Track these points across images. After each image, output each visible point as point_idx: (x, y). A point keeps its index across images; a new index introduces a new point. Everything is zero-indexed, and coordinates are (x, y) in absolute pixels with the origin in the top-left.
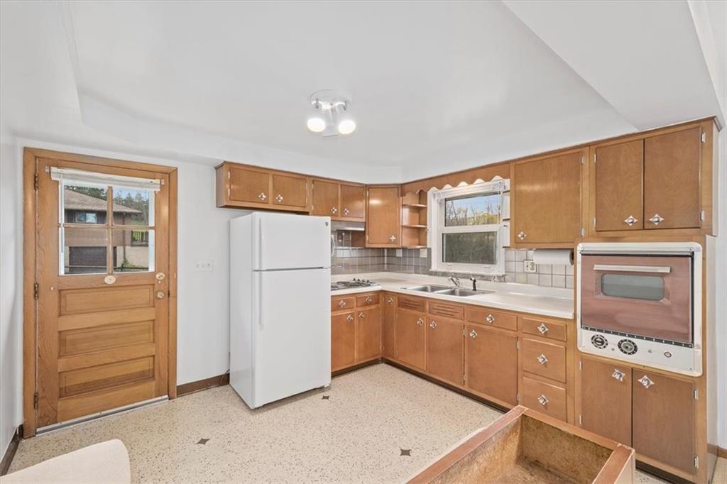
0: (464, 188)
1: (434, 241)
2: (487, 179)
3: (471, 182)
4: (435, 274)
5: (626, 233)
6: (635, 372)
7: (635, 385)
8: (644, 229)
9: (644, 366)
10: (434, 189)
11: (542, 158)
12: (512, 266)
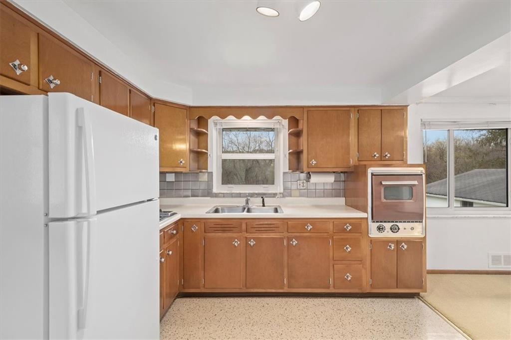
0: (247, 121)
1: (214, 166)
2: (270, 117)
3: (254, 117)
4: (216, 195)
5: (372, 162)
6: (398, 242)
7: (398, 249)
8: (381, 160)
9: (402, 238)
10: (215, 118)
11: (328, 109)
12: (289, 185)
